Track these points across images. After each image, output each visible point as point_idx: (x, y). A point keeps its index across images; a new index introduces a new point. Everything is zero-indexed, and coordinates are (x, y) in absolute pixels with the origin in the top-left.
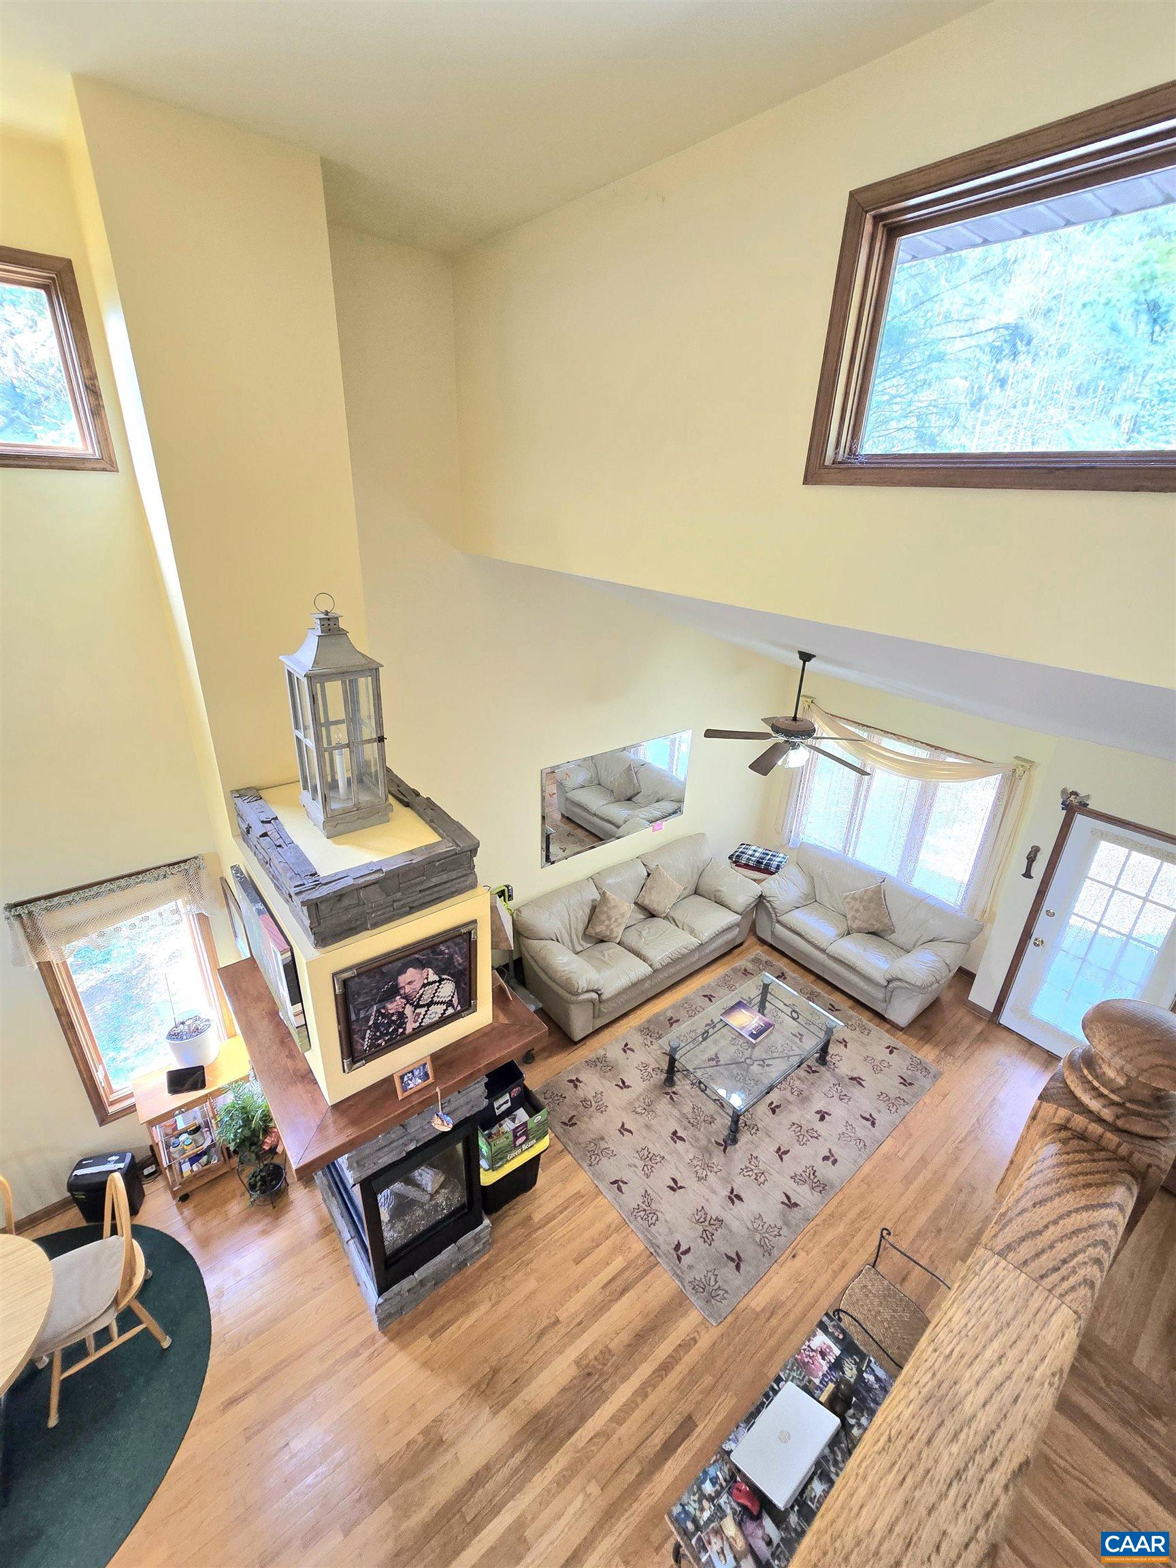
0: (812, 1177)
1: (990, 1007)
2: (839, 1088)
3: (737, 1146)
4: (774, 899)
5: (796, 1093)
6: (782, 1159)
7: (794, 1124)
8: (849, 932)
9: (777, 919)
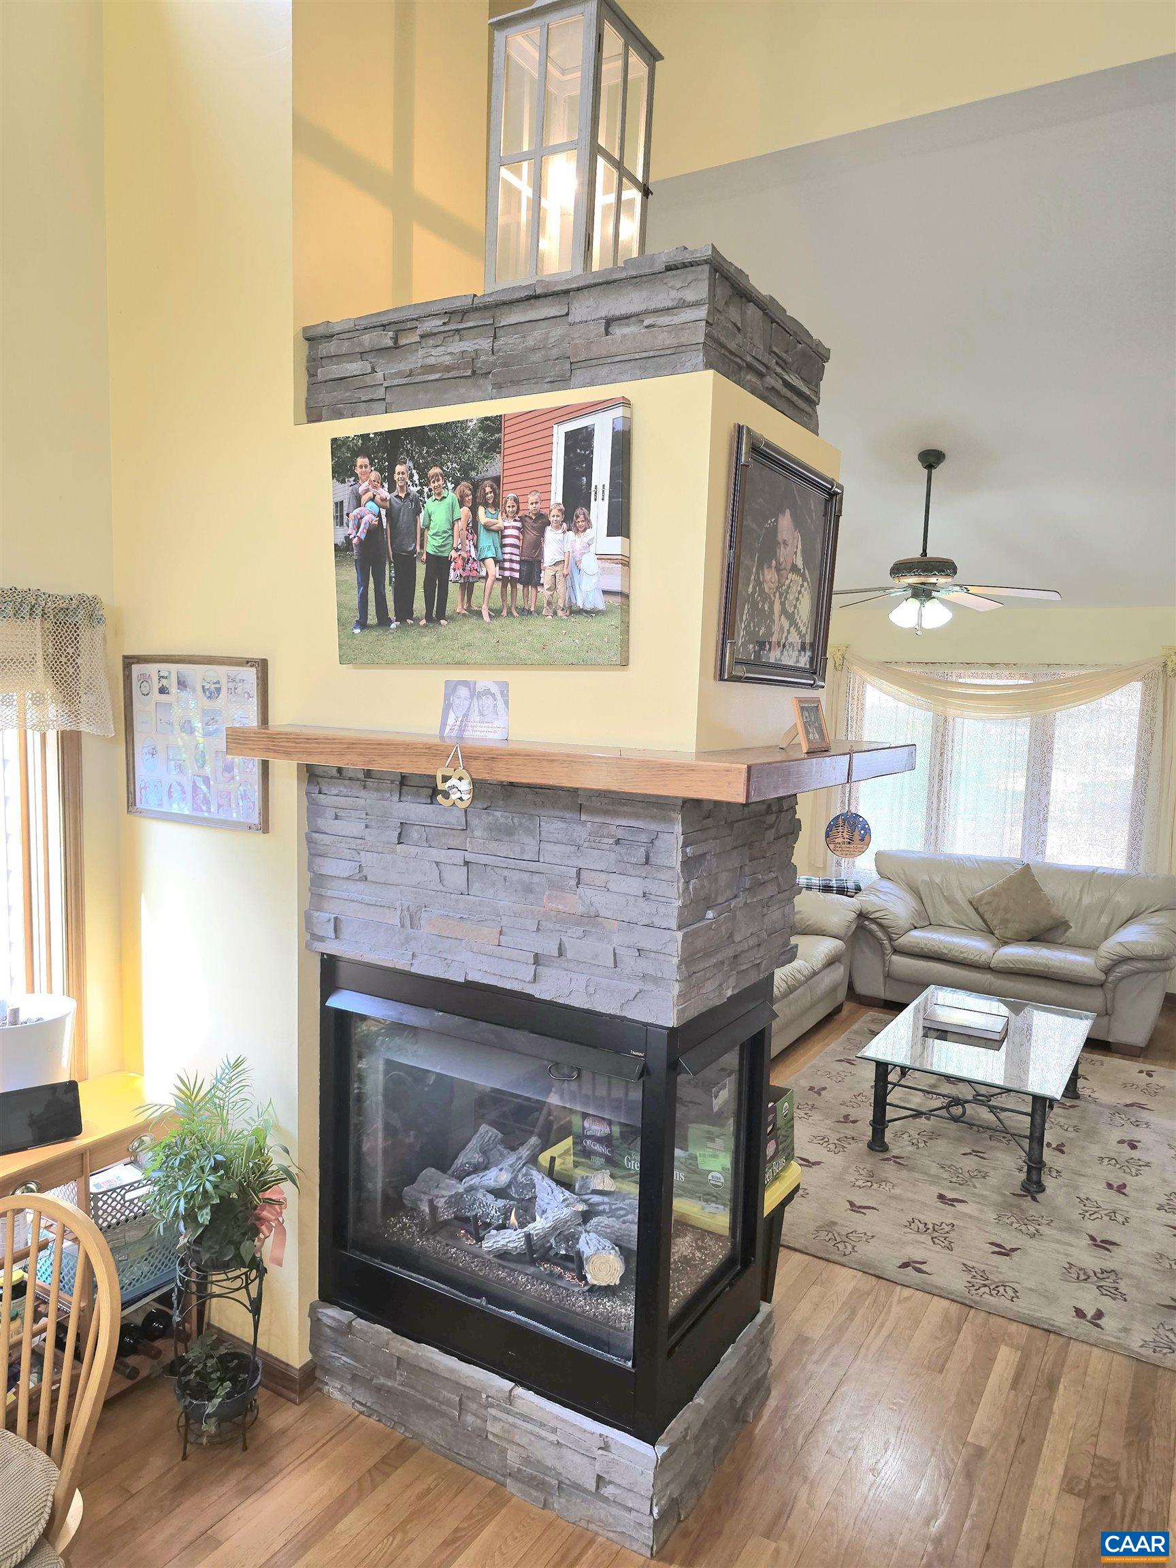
2: (1123, 1116)
3: (1046, 1192)
4: (881, 913)
6: (1124, 1194)
7: (1102, 1158)
8: (1005, 942)
9: (892, 946)
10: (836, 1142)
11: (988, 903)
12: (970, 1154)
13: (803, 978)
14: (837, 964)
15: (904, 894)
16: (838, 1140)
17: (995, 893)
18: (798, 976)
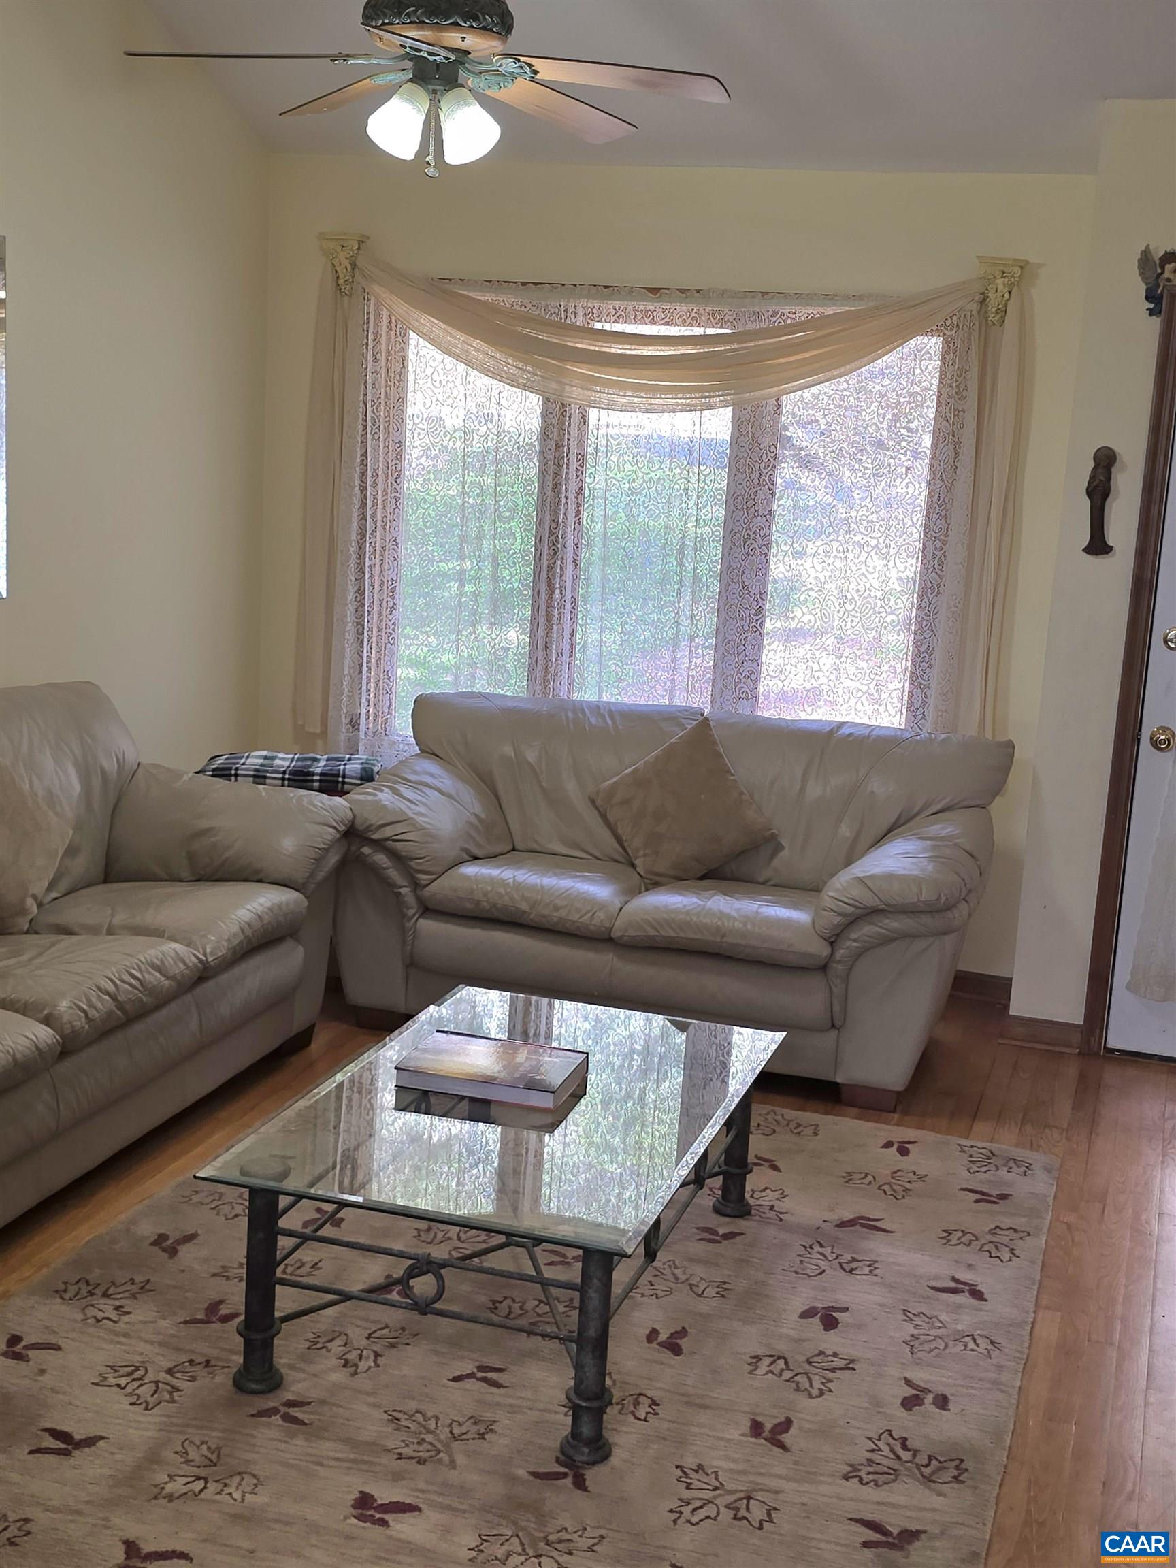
0: (906, 1456)
1: (1072, 1011)
2: (827, 1251)
3: (614, 1460)
4: (399, 828)
5: (711, 1292)
6: (782, 1446)
7: (758, 1358)
8: (653, 883)
9: (420, 900)
10: (163, 1376)
11: (626, 802)
12: (471, 1376)
13: (167, 983)
14: (289, 944)
15: (461, 786)
16: (170, 1371)
17: (639, 781)
18: (154, 978)
